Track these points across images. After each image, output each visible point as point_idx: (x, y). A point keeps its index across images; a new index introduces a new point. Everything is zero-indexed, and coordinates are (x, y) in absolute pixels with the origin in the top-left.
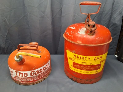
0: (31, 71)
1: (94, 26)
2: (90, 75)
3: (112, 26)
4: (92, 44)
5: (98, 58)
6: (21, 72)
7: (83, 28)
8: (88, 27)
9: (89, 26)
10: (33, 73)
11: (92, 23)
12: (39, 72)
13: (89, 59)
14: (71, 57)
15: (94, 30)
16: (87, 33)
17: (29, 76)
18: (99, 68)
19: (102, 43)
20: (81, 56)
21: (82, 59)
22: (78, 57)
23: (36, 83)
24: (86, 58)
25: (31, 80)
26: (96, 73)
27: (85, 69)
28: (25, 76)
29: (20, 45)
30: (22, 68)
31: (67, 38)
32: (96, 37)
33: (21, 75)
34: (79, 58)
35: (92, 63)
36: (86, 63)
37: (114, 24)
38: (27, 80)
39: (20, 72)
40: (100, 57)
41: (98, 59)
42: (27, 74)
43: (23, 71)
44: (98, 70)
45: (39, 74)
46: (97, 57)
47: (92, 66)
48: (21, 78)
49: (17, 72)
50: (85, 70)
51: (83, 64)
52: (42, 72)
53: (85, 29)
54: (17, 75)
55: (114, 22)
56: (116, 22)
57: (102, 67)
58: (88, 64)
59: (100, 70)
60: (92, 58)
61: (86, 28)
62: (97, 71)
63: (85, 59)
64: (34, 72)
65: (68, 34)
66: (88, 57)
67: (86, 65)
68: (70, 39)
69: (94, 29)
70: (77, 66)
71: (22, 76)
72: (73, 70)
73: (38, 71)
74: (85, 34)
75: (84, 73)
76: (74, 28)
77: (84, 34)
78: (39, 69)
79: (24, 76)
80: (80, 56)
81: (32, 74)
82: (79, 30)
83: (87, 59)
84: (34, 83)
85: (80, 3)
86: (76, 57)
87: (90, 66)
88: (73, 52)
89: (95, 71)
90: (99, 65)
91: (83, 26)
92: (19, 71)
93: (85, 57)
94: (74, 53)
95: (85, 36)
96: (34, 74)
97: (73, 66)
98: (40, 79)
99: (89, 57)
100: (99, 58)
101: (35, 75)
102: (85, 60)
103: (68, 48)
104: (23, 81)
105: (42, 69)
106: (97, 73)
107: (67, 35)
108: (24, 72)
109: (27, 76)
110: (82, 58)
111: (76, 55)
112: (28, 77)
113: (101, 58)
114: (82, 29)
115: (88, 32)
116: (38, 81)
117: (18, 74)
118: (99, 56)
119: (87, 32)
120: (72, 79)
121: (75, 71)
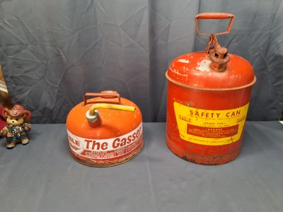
0: (114, 139)
1: (225, 55)
2: (220, 147)
4: (224, 87)
5: (234, 113)
6: (97, 141)
7: (203, 61)
8: (214, 58)
9: (216, 55)
10: (117, 142)
11: (222, 50)
12: (127, 141)
13: (218, 115)
14: (183, 115)
15: (226, 63)
16: (213, 69)
17: (110, 148)
18: (236, 133)
19: (240, 86)
20: (203, 111)
21: (204, 117)
22: (197, 114)
23: (121, 163)
24: (212, 114)
25: (112, 157)
26: (231, 142)
27: (210, 134)
28: (103, 149)
29: (87, 94)
30: (98, 132)
31: (176, 80)
32: (230, 74)
33: (96, 146)
34: (200, 114)
35: (224, 124)
36: (212, 124)
38: (106, 157)
39: (94, 142)
40: (238, 112)
41: (233, 116)
42: (107, 144)
43: (100, 138)
44: (233, 137)
45: (127, 144)
46: (231, 111)
47: (224, 129)
48: (96, 153)
49: (88, 142)
50: (210, 137)
52: (132, 142)
53: (210, 62)
54: (87, 147)
57: (240, 131)
58: (216, 126)
59: (236, 138)
60: (223, 113)
61: (211, 59)
62: (232, 139)
63: (210, 116)
64: (119, 140)
65: (178, 73)
66: (216, 112)
67: (212, 128)
68: (181, 82)
69: (225, 60)
70: (195, 130)
71: (98, 149)
72: (188, 140)
73: (125, 139)
74: (211, 71)
75: (209, 144)
76: (187, 62)
77: (208, 70)
78: (126, 136)
79: (101, 150)
80: (200, 111)
81: (116, 145)
82: (198, 64)
83: (215, 116)
84: (117, 162)
85: (197, 16)
86: (194, 114)
87: (220, 128)
88: (188, 104)
89: (229, 138)
90: (236, 127)
91: (204, 56)
92: (93, 140)
93: (210, 112)
94: (190, 106)
95: (210, 75)
96: (118, 144)
97: (188, 133)
98: (128, 154)
99: (218, 112)
101: (120, 147)
102: (210, 119)
103: (177, 99)
104: (99, 158)
105: (131, 136)
106: (233, 144)
107: (176, 74)
108: (101, 142)
109: (106, 148)
110: (205, 114)
111: (194, 110)
112: (108, 150)
114: (202, 62)
115: (215, 67)
116: (124, 159)
117: (91, 144)
118: (235, 110)
119: (212, 67)
120: (184, 158)
121: (192, 141)
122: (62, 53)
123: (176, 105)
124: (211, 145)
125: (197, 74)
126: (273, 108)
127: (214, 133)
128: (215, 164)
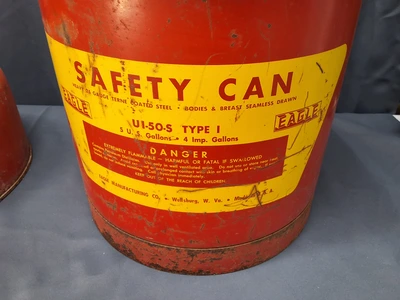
5: (256, 81)
13: (180, 87)
18: (276, 170)
21: (124, 93)
24: (155, 82)
26: (253, 203)
27: (164, 171)
35: (213, 132)
36: (159, 127)
40: (277, 79)
41: (254, 99)
44: (261, 187)
47: (216, 152)
50: (165, 183)
51: (143, 134)
57: (295, 165)
58: (178, 137)
59: (278, 188)
60: (205, 78)
62: (256, 193)
63: (146, 89)
67: (169, 148)
75: (163, 206)
83: (167, 91)
87: (200, 149)
89: (244, 190)
90: (270, 154)
99: (180, 71)
100: (266, 87)
102: (149, 105)
106: (261, 208)
110: (125, 80)
111: (83, 58)
113: (282, 84)
118: (265, 71)
121: (110, 188)
124: (173, 209)
126: (383, 81)
127: (176, 166)
128: (199, 273)
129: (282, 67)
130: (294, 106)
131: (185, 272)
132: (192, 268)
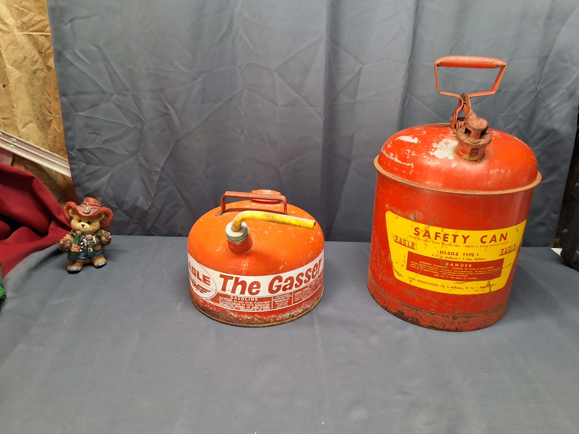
0: (272, 277)
1: (483, 133)
2: (466, 297)
3: (542, 138)
4: (478, 189)
5: (494, 236)
6: (242, 278)
7: (444, 140)
8: (463, 137)
9: (467, 131)
10: (276, 283)
11: (479, 123)
12: (295, 282)
13: (465, 238)
14: (402, 235)
15: (484, 146)
16: (460, 156)
17: (264, 293)
18: (498, 275)
19: (508, 188)
20: (439, 229)
21: (440, 240)
22: (427, 234)
23: (282, 322)
24: (455, 236)
25: (267, 308)
26: (487, 290)
27: (450, 274)
28: (251, 293)
29: (227, 193)
30: (245, 263)
31: (392, 172)
32: (491, 166)
33: (239, 288)
34: (433, 236)
35: (475, 256)
36: (453, 254)
37: (550, 133)
38: (255, 309)
39: (237, 279)
40: (502, 235)
41: (493, 243)
42: (258, 285)
43: (248, 274)
44: (492, 282)
45: (294, 289)
46: (490, 233)
47: (475, 265)
48: (238, 300)
49: (226, 279)
50: (449, 279)
51: (444, 257)
52: (304, 285)
53: (454, 143)
54: (224, 289)
55: (548, 125)
56: (557, 126)
57: (506, 271)
58: (461, 258)
59: (498, 283)
60: (475, 235)
61: (458, 139)
62: (489, 285)
63: (450, 239)
64: (280, 280)
65: (396, 160)
66: (461, 233)
67: (454, 263)
68: (402, 175)
69: (483, 141)
70: (423, 264)
71: (243, 292)
72: (407, 281)
73: (291, 278)
74: (455, 159)
75: (445, 291)
76: (415, 141)
77: (451, 157)
78: (294, 273)
79: (247, 294)
80: (433, 230)
81: (274, 288)
82: (435, 145)
83: (460, 240)
84: (274, 319)
85: (438, 62)
86: (422, 234)
87: (468, 263)
88: (412, 216)
89: (484, 283)
90: (499, 263)
91: (446, 133)
92: (235, 276)
93: (451, 232)
94: (416, 220)
95: (454, 165)
96: (279, 287)
97: (409, 268)
98: (294, 307)
99: (466, 233)
100: (498, 238)
101: (281, 292)
102: (450, 245)
103: (392, 205)
104: (242, 309)
105: (302, 274)
106: (491, 293)
107: (393, 161)
108: (249, 280)
109: (258, 292)
110: (441, 235)
111: (422, 227)
112: (260, 295)
113: (504, 237)
114: (442, 143)
115: (464, 152)
116: (287, 315)
117: (230, 284)
118: (498, 233)
119: (459, 152)
120: (400, 315)
121: (415, 284)
122: (172, 111)
123: (390, 216)
124: (450, 293)
125: (431, 163)
126: (541, 224)
127: (457, 271)
128: (456, 330)
129: (503, 231)
130: (507, 246)
131: (448, 330)
132: (453, 327)
